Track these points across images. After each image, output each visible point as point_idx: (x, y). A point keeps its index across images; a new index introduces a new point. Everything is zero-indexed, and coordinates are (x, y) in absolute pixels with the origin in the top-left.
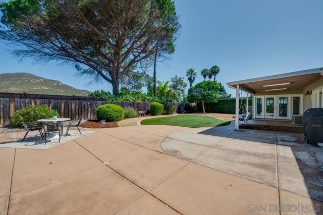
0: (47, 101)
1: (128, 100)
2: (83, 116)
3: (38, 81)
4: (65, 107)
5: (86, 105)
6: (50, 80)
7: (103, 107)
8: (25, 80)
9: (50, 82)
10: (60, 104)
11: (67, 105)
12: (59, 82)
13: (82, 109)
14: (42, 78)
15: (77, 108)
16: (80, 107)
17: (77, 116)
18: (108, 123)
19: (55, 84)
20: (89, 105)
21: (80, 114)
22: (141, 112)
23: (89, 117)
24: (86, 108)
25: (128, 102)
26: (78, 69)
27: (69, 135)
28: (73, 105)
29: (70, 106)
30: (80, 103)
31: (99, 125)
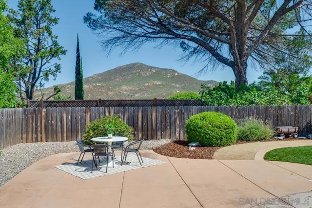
0: (122, 109)
1: (252, 103)
2: (168, 133)
3: (149, 73)
4: (142, 118)
5: (172, 113)
6: (163, 69)
7: (196, 117)
8: (136, 73)
9: (164, 72)
10: (136, 113)
11: (145, 116)
12: (175, 71)
13: (166, 122)
14: (154, 68)
15: (159, 119)
16: (163, 118)
17: (159, 133)
18: (200, 149)
19: (169, 76)
20: (177, 115)
21: (163, 129)
22: (285, 129)
23: (177, 135)
24: (173, 119)
25: (253, 106)
26: (185, 49)
27: (127, 163)
28: (154, 115)
29: (149, 116)
30: (163, 110)
31: (181, 152)
